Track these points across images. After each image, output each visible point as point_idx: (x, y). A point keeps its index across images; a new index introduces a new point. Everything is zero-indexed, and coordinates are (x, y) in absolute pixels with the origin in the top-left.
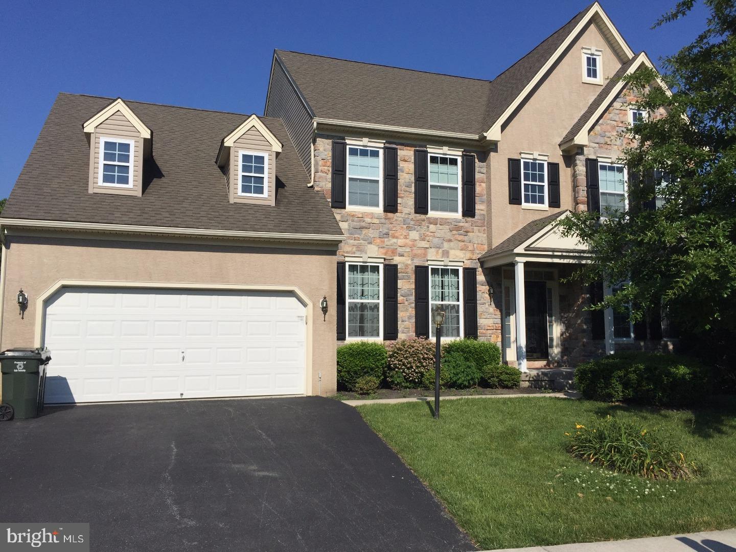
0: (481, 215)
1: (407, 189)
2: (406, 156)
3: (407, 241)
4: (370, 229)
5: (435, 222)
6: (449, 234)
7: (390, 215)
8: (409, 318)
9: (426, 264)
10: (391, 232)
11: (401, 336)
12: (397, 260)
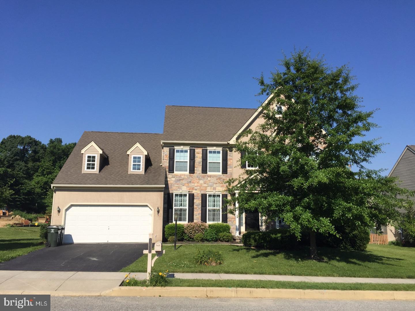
0: (230, 173)
1: (199, 164)
2: (199, 152)
3: (199, 184)
4: (184, 180)
5: (210, 176)
6: (216, 181)
7: (191, 174)
8: (199, 214)
9: (206, 193)
10: (192, 181)
11: (195, 221)
12: (194, 192)
